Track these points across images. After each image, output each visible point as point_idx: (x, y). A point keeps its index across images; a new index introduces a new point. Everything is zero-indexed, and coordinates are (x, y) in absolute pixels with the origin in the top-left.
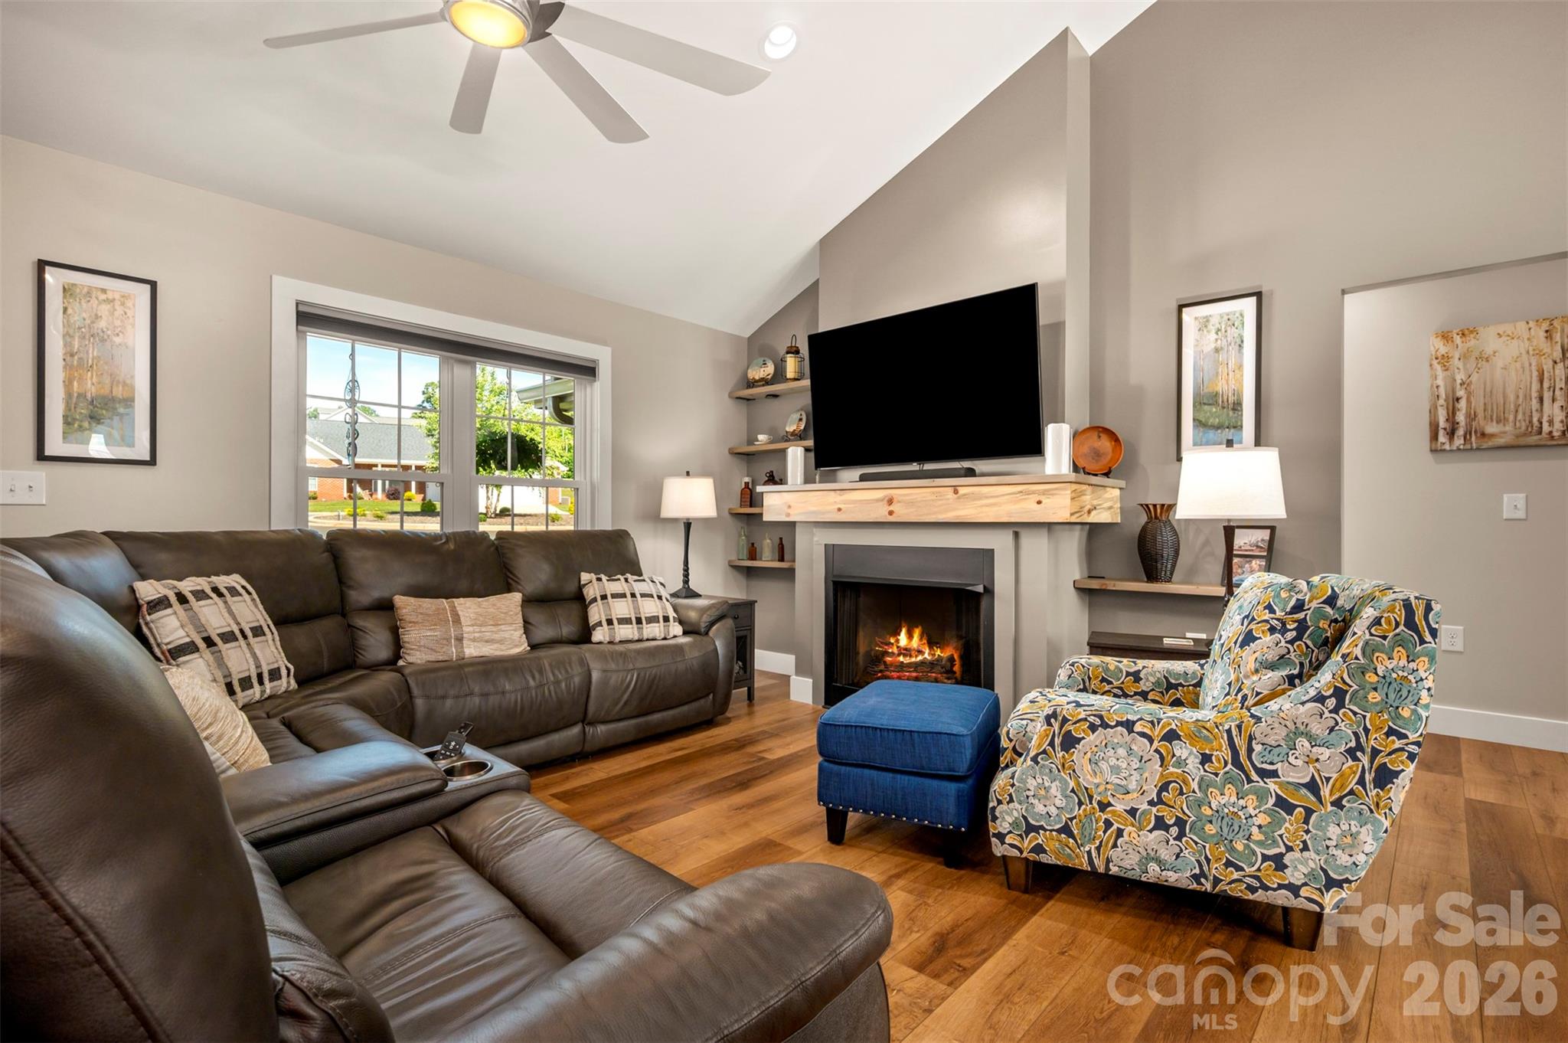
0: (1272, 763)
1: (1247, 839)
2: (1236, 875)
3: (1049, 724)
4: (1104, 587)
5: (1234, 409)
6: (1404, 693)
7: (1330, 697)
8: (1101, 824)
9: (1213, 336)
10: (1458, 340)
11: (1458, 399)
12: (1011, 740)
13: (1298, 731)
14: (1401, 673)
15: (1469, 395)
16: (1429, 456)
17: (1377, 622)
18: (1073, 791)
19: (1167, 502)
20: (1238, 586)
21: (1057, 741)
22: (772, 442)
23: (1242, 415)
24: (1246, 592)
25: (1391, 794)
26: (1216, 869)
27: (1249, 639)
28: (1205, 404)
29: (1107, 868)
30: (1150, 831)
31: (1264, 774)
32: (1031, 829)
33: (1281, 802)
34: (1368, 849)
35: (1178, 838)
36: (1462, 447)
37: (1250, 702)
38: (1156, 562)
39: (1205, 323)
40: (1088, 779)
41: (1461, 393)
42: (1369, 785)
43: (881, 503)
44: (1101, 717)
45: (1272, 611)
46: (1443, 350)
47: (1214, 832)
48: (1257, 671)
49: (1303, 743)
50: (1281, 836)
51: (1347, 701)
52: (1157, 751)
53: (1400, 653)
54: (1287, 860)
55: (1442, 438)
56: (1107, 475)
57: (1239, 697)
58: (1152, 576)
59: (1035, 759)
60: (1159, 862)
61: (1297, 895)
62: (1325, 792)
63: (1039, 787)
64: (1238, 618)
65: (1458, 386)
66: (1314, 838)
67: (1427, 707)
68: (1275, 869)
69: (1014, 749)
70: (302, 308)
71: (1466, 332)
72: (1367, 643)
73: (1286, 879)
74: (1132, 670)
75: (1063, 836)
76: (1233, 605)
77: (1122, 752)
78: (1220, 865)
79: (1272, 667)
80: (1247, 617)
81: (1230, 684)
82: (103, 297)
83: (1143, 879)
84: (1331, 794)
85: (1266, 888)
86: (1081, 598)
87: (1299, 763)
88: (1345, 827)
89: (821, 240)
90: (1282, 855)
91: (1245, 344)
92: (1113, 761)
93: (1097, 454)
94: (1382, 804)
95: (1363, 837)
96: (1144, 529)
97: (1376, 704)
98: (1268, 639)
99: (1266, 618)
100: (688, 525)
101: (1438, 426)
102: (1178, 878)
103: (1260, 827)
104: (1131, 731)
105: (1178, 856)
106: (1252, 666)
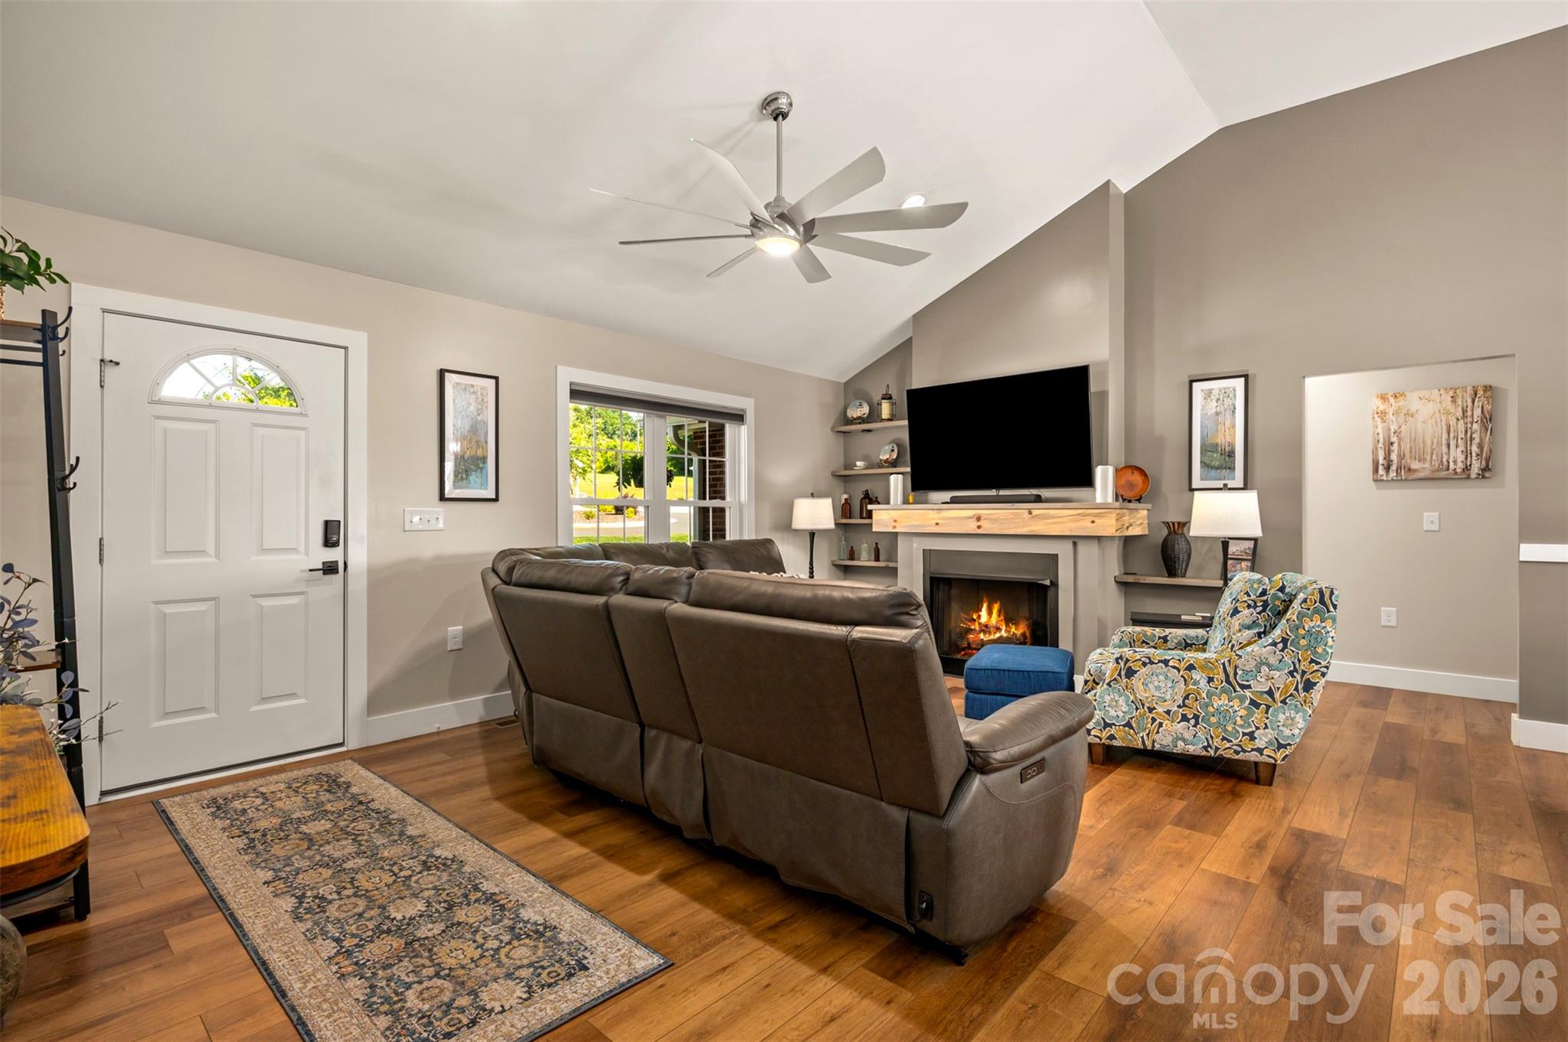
0: (1248, 681)
1: (1234, 724)
2: (1228, 745)
3: (1118, 663)
4: (1137, 581)
5: (1229, 456)
6: (1319, 639)
7: (1280, 643)
8: (1150, 720)
9: (1214, 404)
10: (1392, 400)
11: (1392, 444)
12: (1091, 675)
13: (1262, 663)
14: (1317, 629)
15: (1400, 440)
16: (1373, 484)
17: (1305, 601)
18: (1132, 702)
19: (1182, 520)
20: (1231, 580)
21: (1123, 673)
22: (867, 468)
23: (1235, 460)
24: (1234, 584)
25: (1312, 695)
26: (1217, 742)
27: (1236, 612)
28: (1209, 451)
29: (1153, 746)
30: (1178, 723)
31: (1243, 687)
32: (1107, 725)
33: (1253, 703)
34: (1300, 726)
35: (1195, 726)
36: (1395, 478)
37: (1236, 648)
38: (1175, 563)
39: (1208, 394)
40: (1142, 694)
41: (1394, 439)
42: (1301, 691)
43: (971, 520)
44: (1149, 658)
45: (1249, 596)
46: (1382, 408)
47: (1215, 721)
48: (1240, 630)
49: (1265, 669)
50: (1253, 721)
51: (1289, 645)
52: (1182, 676)
53: (1317, 617)
54: (1256, 735)
55: (1381, 471)
56: (1139, 500)
57: (1230, 646)
58: (1172, 573)
59: (1109, 684)
60: (1184, 740)
61: (1262, 754)
62: (1277, 695)
63: (1112, 700)
64: (1230, 600)
65: (1392, 434)
66: (1271, 722)
67: (1331, 647)
68: (1250, 740)
69: (1094, 680)
70: (573, 387)
71: (1398, 395)
72: (1299, 613)
73: (1255, 745)
74: (1162, 635)
75: (1127, 728)
76: (1227, 593)
77: (1161, 677)
78: (1219, 740)
79: (1249, 628)
80: (1234, 599)
81: (1224, 639)
82: (472, 390)
83: (1175, 751)
84: (1280, 697)
85: (1244, 751)
86: (1118, 587)
87: (1263, 680)
88: (1288, 714)
89: (914, 316)
90: (1253, 732)
91: (1237, 411)
92: (1156, 683)
93: (1131, 485)
94: (1307, 701)
95: (1297, 719)
96: (1166, 540)
97: (1304, 646)
98: (1246, 612)
99: (1244, 599)
100: (812, 535)
101: (1378, 463)
102: (1195, 749)
103: (1241, 717)
104: (1167, 665)
105: (1195, 736)
106: (1237, 627)
